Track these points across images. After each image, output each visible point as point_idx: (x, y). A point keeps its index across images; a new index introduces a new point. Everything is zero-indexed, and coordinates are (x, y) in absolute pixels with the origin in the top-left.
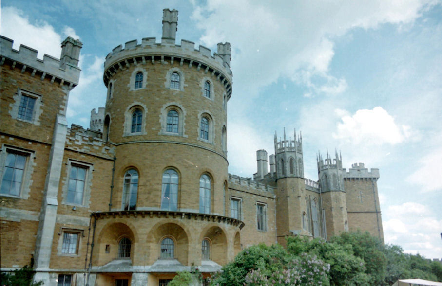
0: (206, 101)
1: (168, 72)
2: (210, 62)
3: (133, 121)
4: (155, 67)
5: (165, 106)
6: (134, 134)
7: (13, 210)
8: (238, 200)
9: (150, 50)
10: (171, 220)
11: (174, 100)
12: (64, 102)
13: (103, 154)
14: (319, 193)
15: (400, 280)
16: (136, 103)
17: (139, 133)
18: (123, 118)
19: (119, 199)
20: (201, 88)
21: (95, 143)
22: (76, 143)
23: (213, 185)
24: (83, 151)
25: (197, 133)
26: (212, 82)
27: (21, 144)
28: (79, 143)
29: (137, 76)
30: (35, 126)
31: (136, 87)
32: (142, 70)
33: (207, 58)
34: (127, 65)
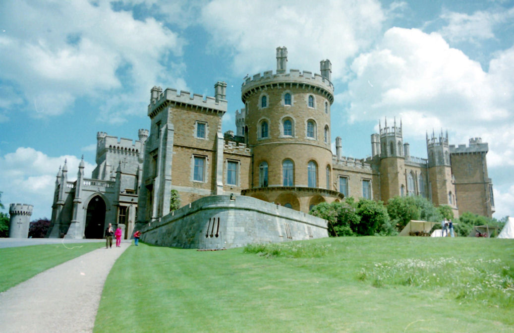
0: (310, 110)
1: (282, 94)
2: (312, 82)
3: (263, 130)
4: (274, 91)
5: (282, 118)
6: (263, 138)
7: (201, 189)
8: (346, 178)
9: (269, 80)
10: (288, 192)
11: (287, 114)
12: (220, 123)
13: (246, 153)
14: (427, 168)
15: (412, 221)
16: (263, 118)
17: (267, 138)
18: (256, 128)
19: (257, 181)
20: (306, 102)
21: (240, 146)
22: (229, 148)
23: (318, 169)
24: (233, 152)
25: (304, 134)
26: (314, 96)
27: (201, 153)
28: (231, 148)
29: (262, 99)
30: (206, 141)
31: (263, 107)
32: (265, 94)
33: (309, 79)
34: (256, 91)
